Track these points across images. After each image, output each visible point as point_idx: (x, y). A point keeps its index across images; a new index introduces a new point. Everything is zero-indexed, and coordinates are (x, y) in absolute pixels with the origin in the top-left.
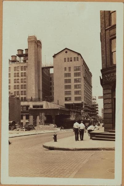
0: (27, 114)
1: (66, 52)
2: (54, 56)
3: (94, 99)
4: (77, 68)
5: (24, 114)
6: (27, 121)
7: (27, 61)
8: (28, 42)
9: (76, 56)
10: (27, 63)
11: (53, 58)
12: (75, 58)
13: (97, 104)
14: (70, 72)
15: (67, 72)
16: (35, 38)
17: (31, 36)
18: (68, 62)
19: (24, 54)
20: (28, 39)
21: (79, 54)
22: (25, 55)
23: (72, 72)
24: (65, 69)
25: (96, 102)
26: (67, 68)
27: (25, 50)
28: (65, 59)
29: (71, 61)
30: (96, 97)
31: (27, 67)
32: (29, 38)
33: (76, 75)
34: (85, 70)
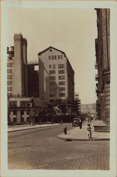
0: (15, 109)
1: (51, 51)
2: (39, 54)
3: (76, 95)
4: (62, 66)
5: (12, 110)
6: (15, 116)
7: (13, 58)
8: (14, 40)
9: (60, 54)
10: (13, 60)
11: (38, 55)
12: (59, 56)
13: (79, 100)
14: (54, 70)
15: (52, 69)
16: (21, 36)
17: (17, 34)
18: (53, 60)
19: (10, 51)
20: (14, 37)
21: (63, 53)
22: (10, 53)
23: (57, 70)
24: (50, 66)
25: (78, 99)
26: (51, 66)
27: (11, 47)
28: (50, 57)
29: (56, 59)
30: (78, 93)
31: (13, 64)
32: (16, 36)
33: (60, 72)
34: (69, 68)
